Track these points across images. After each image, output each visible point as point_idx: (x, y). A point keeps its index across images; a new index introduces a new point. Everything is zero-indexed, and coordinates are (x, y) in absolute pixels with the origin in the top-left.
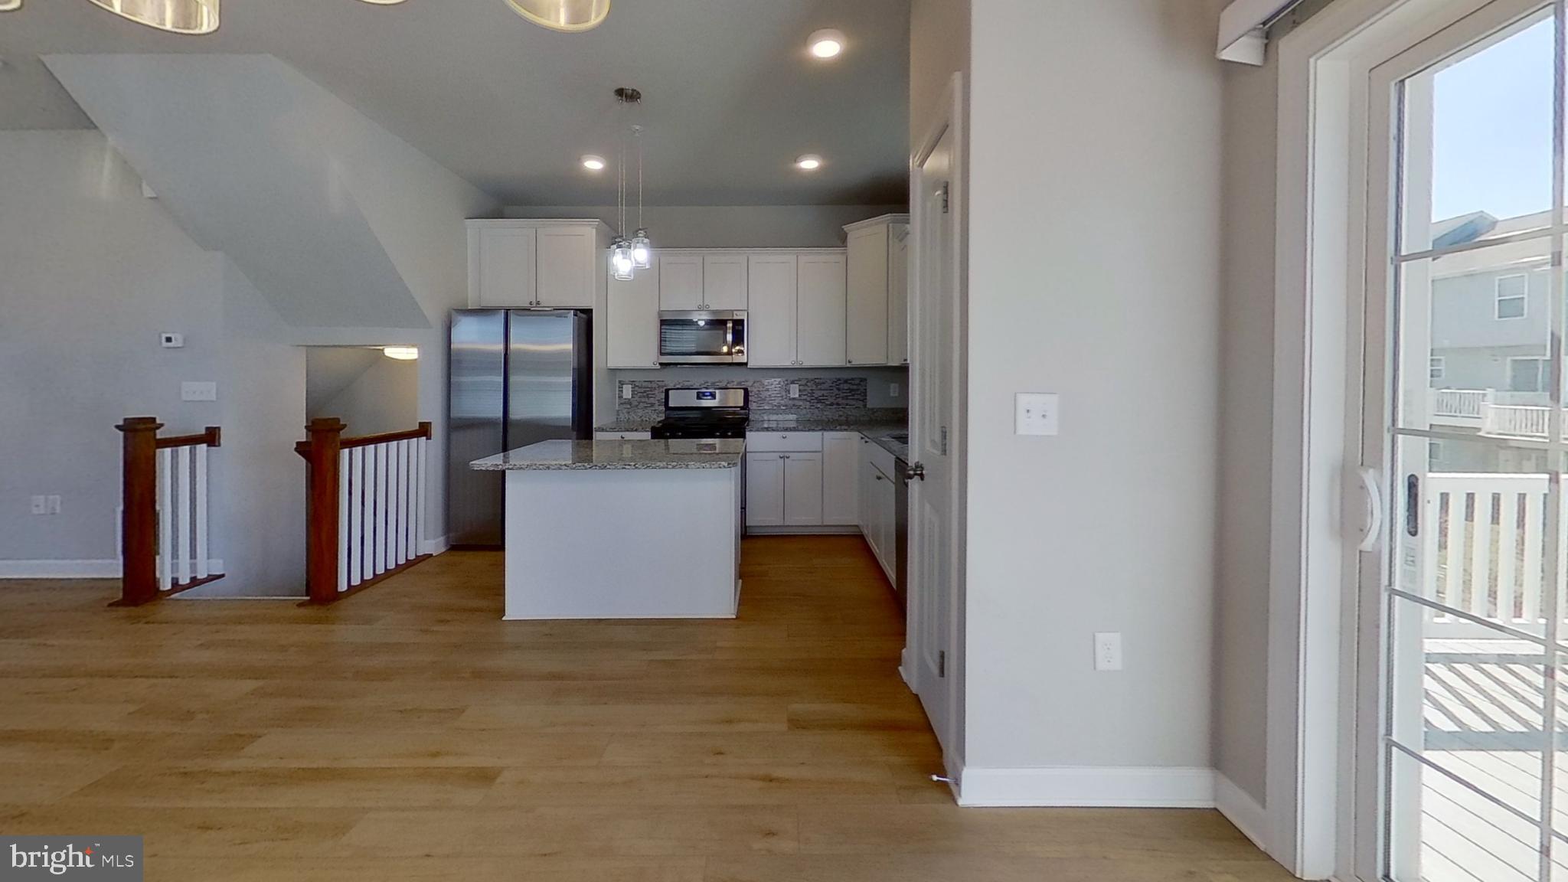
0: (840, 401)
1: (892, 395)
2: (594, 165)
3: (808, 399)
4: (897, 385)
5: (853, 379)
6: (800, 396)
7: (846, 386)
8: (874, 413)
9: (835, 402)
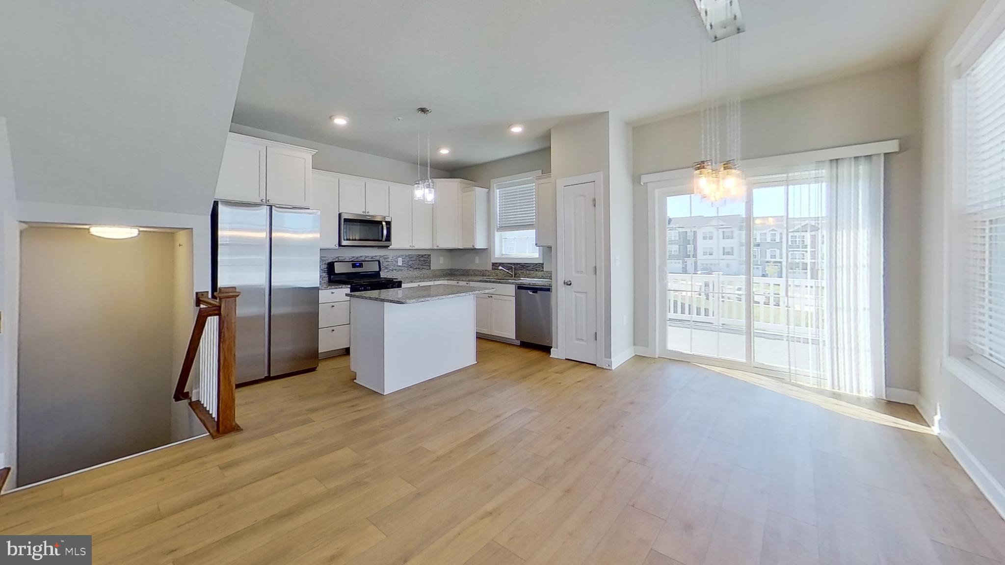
0: (420, 266)
1: (441, 263)
2: (340, 121)
3: (406, 266)
4: (442, 258)
5: (425, 255)
6: (403, 264)
7: (422, 259)
8: (434, 272)
9: (418, 267)
